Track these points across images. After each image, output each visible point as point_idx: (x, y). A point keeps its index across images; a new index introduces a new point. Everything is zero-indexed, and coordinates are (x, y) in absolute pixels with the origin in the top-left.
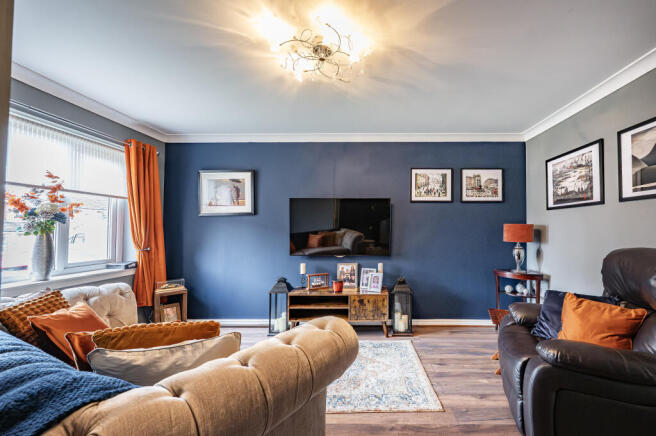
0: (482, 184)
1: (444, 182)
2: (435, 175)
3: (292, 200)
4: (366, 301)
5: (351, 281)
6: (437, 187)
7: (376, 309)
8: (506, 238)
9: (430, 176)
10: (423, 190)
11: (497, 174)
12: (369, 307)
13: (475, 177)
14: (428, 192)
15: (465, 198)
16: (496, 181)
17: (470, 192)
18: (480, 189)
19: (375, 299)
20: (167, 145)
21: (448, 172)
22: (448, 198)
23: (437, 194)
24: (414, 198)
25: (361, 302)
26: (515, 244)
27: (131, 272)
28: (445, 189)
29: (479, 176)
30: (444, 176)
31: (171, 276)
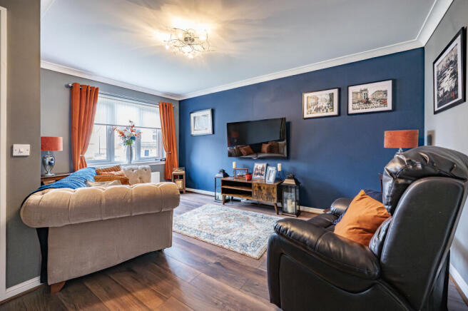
0: (370, 96)
1: (331, 100)
2: (323, 96)
3: (228, 124)
4: (262, 188)
5: (261, 175)
6: (325, 105)
7: (269, 194)
8: (386, 144)
9: (319, 97)
10: (313, 109)
11: (387, 86)
12: (264, 192)
13: (362, 91)
14: (318, 109)
15: (351, 111)
16: (385, 92)
17: (356, 106)
18: (367, 102)
19: (269, 187)
20: (180, 101)
21: (335, 92)
22: (335, 112)
23: (325, 110)
24: (306, 116)
25: (259, 188)
26: (397, 150)
27: (164, 163)
28: (333, 106)
29: (366, 90)
30: (332, 95)
31: (180, 166)
